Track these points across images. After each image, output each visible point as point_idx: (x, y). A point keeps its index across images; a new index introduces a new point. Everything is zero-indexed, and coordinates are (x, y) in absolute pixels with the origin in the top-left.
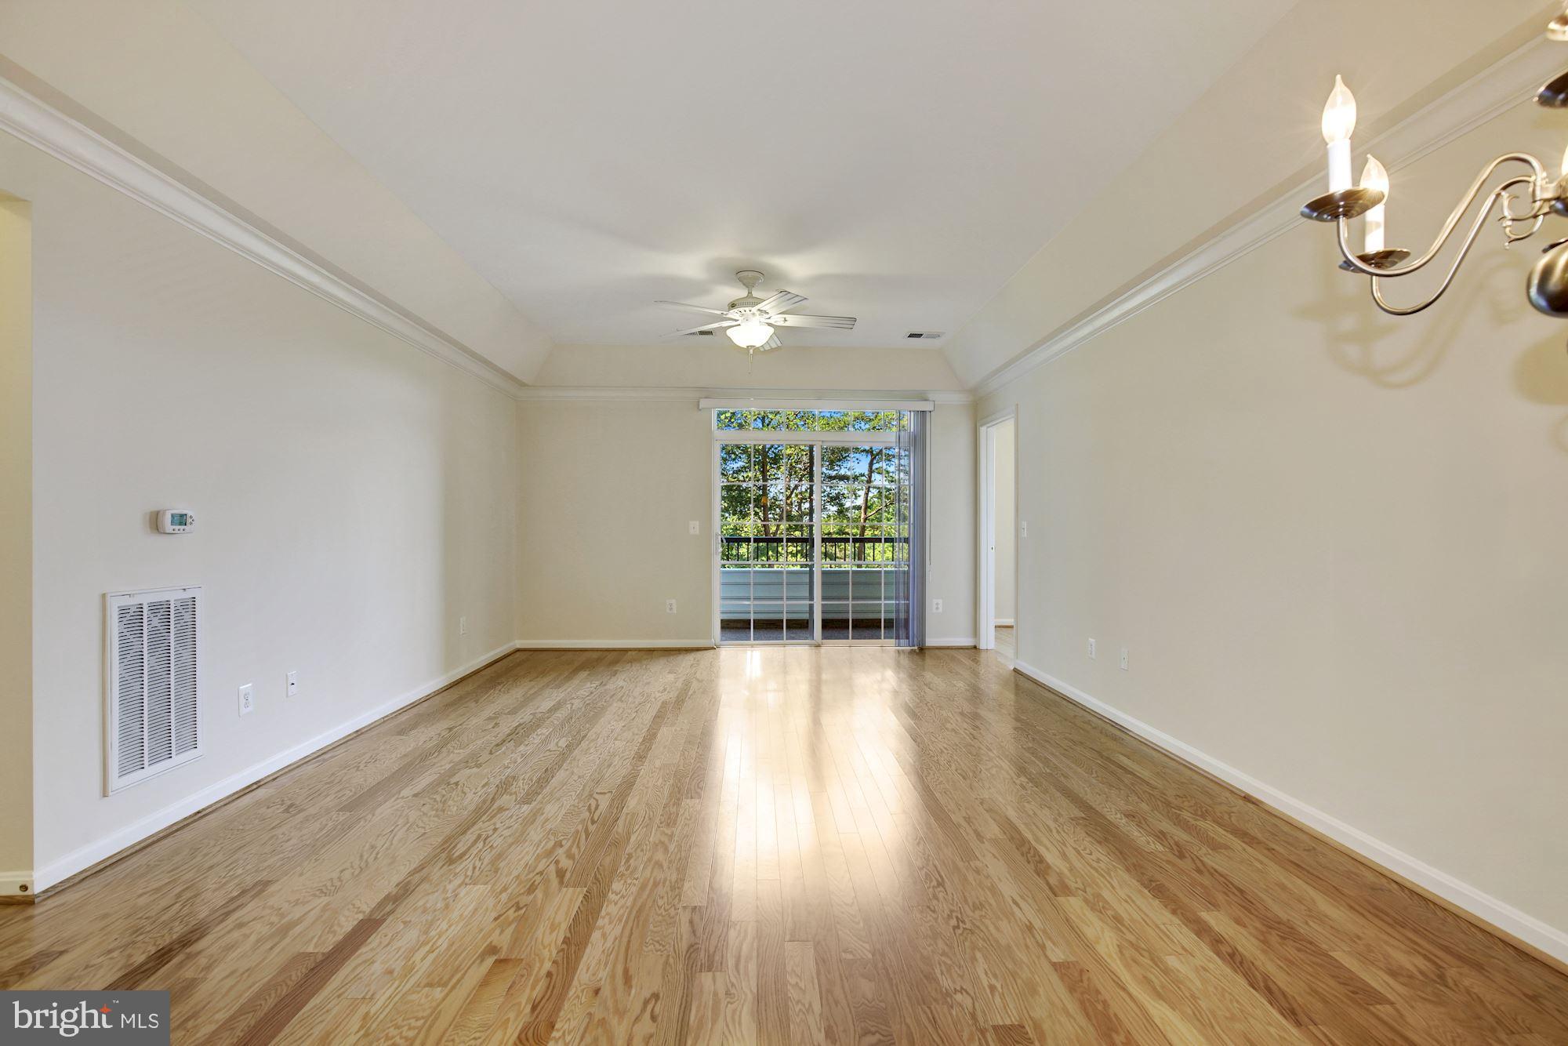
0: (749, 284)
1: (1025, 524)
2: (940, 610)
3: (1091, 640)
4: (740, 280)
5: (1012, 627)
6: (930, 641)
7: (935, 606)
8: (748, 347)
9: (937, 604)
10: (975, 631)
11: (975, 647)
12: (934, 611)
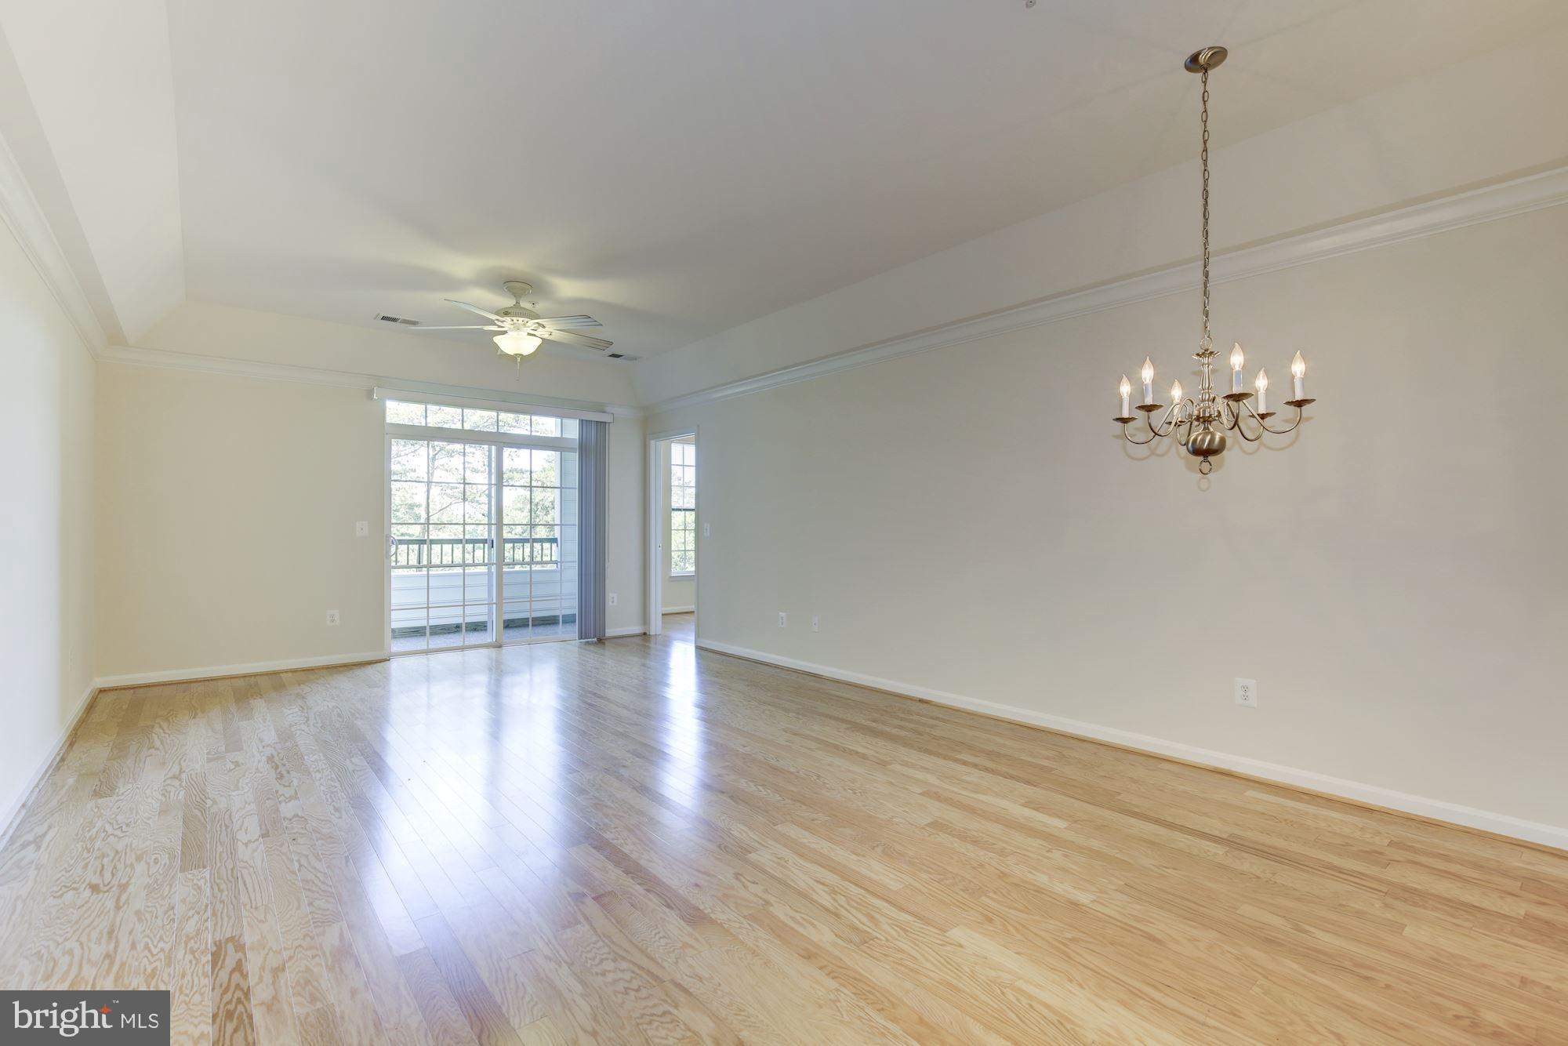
0: (517, 295)
1: (707, 526)
2: (615, 604)
3: (782, 614)
4: (509, 289)
5: (692, 612)
6: (610, 632)
7: (611, 600)
8: (516, 354)
9: (613, 598)
10: (645, 618)
11: (645, 634)
12: (611, 604)
